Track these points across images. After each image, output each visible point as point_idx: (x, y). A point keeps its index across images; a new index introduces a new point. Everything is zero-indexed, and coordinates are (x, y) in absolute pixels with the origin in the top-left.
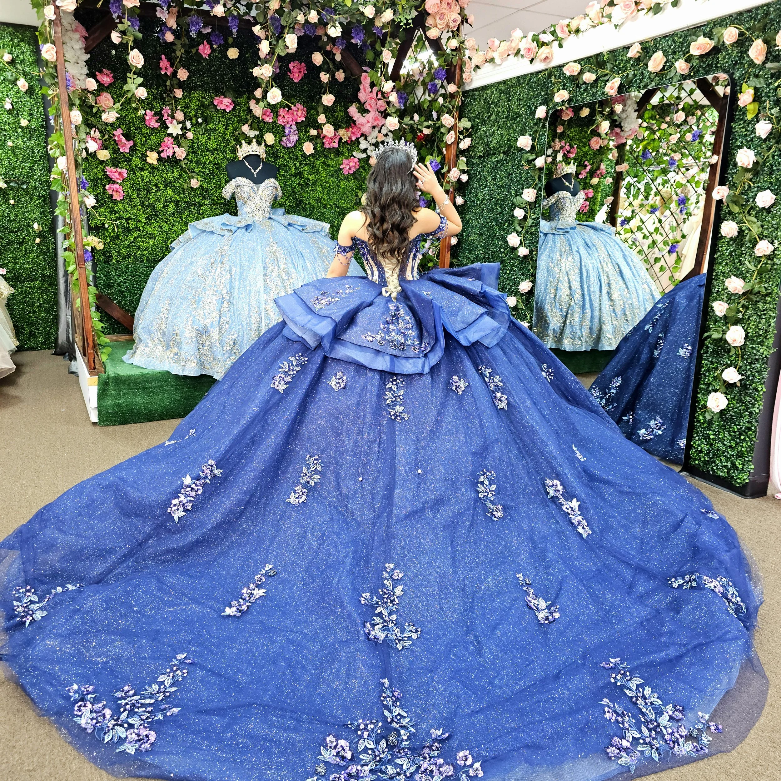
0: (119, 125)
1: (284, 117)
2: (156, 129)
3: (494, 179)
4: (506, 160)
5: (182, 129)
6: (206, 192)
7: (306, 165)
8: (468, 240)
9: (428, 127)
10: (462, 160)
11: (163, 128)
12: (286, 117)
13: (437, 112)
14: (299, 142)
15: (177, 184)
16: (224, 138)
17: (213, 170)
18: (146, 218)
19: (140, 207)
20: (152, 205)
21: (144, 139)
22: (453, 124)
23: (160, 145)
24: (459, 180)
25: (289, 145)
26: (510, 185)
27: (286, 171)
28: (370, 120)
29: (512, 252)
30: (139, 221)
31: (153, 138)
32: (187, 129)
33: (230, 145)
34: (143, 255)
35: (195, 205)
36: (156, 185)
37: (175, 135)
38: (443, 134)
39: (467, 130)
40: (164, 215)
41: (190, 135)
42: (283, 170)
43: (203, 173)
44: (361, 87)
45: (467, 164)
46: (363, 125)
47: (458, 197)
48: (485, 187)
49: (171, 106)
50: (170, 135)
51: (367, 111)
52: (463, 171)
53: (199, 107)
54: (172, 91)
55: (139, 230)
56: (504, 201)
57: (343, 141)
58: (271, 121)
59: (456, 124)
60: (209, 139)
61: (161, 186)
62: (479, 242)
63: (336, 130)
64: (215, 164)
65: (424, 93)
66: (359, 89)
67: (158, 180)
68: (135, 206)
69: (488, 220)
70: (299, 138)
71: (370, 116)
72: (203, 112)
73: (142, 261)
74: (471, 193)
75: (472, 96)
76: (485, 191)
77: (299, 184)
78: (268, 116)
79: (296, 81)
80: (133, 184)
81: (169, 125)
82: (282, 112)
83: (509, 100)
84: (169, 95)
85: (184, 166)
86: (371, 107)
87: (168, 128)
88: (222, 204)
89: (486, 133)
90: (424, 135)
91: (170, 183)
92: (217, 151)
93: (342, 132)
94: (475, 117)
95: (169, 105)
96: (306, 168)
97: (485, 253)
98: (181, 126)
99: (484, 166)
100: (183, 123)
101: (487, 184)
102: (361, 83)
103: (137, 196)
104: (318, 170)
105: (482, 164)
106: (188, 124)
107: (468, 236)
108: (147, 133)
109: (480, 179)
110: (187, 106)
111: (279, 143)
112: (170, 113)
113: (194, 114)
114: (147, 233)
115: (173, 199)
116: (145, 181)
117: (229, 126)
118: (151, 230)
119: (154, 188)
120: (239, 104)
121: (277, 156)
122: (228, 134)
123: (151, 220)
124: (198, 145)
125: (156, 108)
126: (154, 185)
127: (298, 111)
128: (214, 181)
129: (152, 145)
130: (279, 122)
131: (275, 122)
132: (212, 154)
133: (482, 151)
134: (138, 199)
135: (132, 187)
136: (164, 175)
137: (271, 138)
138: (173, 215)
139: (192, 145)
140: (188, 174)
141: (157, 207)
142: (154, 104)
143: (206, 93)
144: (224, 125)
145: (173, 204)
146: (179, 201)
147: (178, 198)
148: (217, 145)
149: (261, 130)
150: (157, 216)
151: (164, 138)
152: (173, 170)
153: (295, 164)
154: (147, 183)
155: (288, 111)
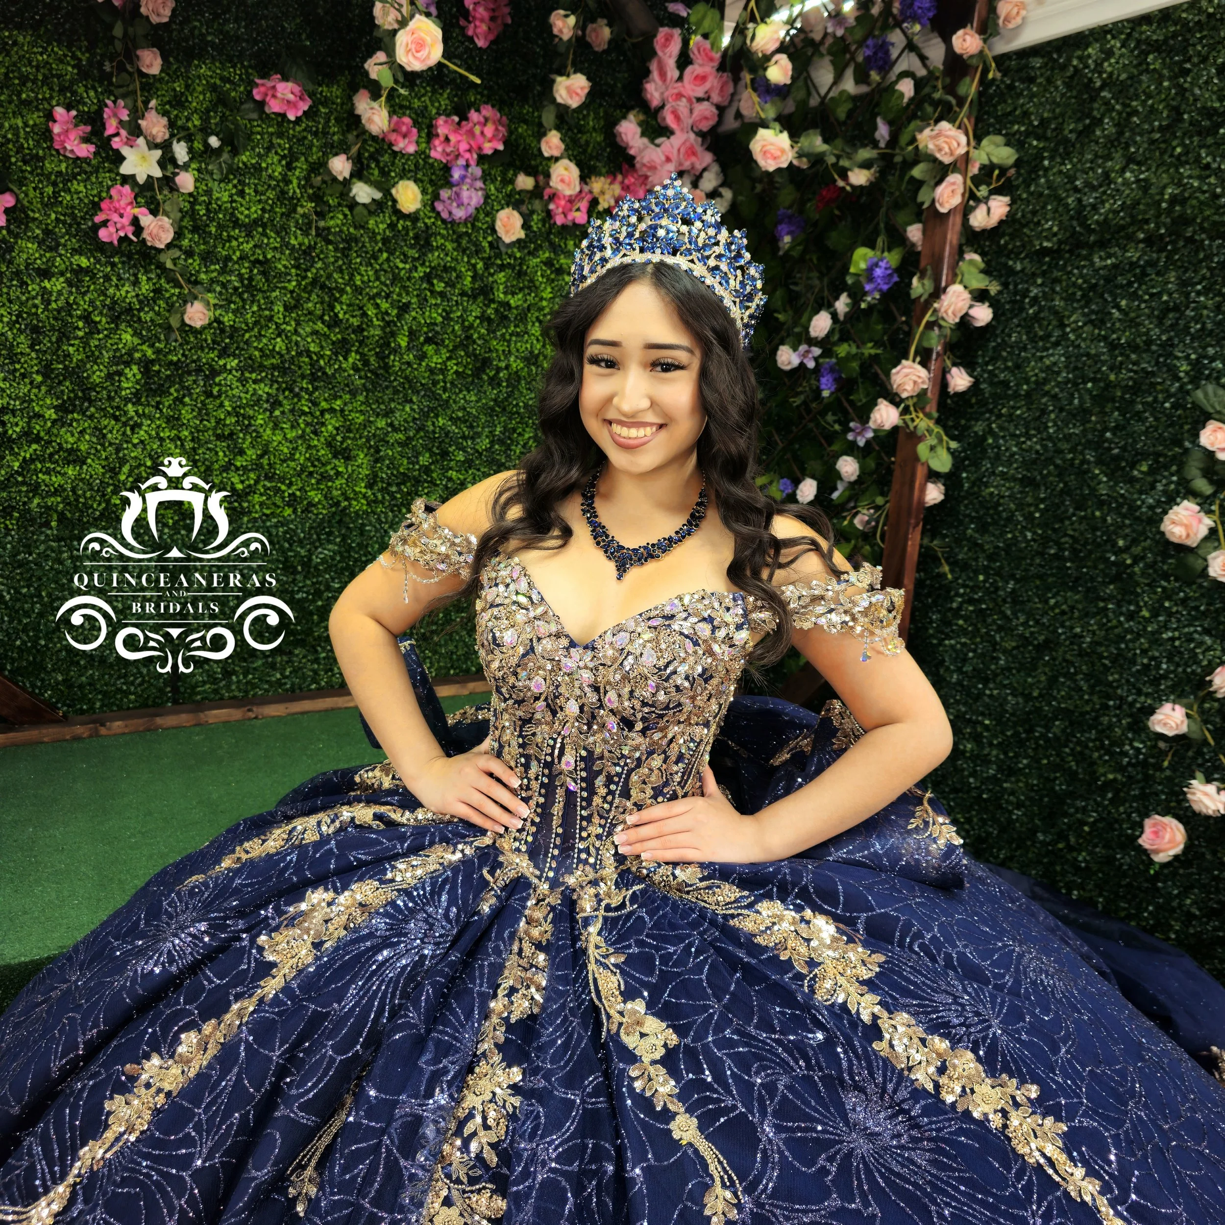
1: (447, 139)
2: (86, 160)
3: (1099, 323)
4: (1152, 264)
5: (162, 163)
6: (231, 337)
7: (502, 268)
8: (977, 495)
9: (866, 165)
10: (972, 262)
11: (107, 159)
12: (453, 139)
13: (890, 123)
14: (488, 209)
15: (146, 316)
16: (283, 192)
17: (251, 279)
18: (57, 409)
19: (39, 379)
20: (75, 374)
21: (50, 190)
22: (962, 150)
23: (96, 207)
24: (965, 321)
25: (460, 214)
26: (1169, 345)
27: (451, 284)
28: (674, 156)
29: (1165, 555)
30: (38, 416)
31: (75, 186)
32: (176, 166)
33: (300, 210)
34: (49, 508)
35: (199, 370)
36: (86, 318)
37: (141, 179)
38: (918, 184)
39: (1003, 170)
40: (110, 398)
41: (186, 181)
42: (441, 279)
43: (224, 285)
44: (654, 66)
45: (986, 272)
46: (653, 168)
47: (953, 369)
48: (1057, 344)
49: (131, 102)
50: (128, 179)
51: (667, 132)
52: (980, 296)
53: (214, 107)
54: (131, 56)
55: (38, 439)
56: (1136, 389)
57: (600, 208)
58: (412, 149)
59: (967, 153)
60: (242, 193)
61: (102, 321)
62: (1020, 506)
63: (584, 178)
64: (257, 261)
65: (838, 77)
66: (647, 73)
67: (92, 302)
68: (23, 376)
69: (1065, 446)
70: (487, 197)
71: (673, 145)
72: (223, 118)
73: (47, 524)
74: (993, 360)
75: (1019, 70)
76: (1056, 357)
77: (483, 318)
78: (405, 136)
79: (481, 43)
80: (19, 316)
81: (125, 151)
82: (443, 127)
83: (1186, 72)
84: (121, 68)
85: (168, 265)
86: (677, 118)
87: (120, 159)
88: (274, 367)
89: (1072, 179)
90: (852, 186)
91: (129, 310)
92: (264, 226)
93: (598, 185)
94: (1028, 134)
95: (124, 96)
96: (501, 277)
97: (1045, 541)
98: (158, 153)
99: (1057, 281)
100: (166, 147)
101: (1065, 335)
102: (654, 53)
103: (32, 347)
104: (532, 281)
105: (1044, 274)
106: (181, 151)
107: (979, 482)
108: (60, 173)
109: (1036, 318)
110: (178, 102)
111: (433, 209)
112: (126, 118)
113: (197, 123)
114: (61, 448)
115: (137, 355)
116: (54, 305)
117: (297, 160)
118: (71, 440)
119: (81, 324)
120: (325, 102)
121: (428, 243)
122: (295, 182)
123: (72, 412)
124: (208, 210)
125: (85, 104)
126: (80, 318)
127: (485, 125)
128: (255, 308)
129: (73, 207)
130: (433, 154)
131: (424, 152)
132: (249, 235)
133: (1055, 235)
134: (33, 355)
135: (17, 322)
136: (111, 291)
137: (410, 195)
138: (136, 398)
139: (192, 209)
140: (181, 287)
141: (89, 377)
142: (81, 90)
143: (234, 67)
144: (284, 157)
145: (135, 368)
146: (152, 362)
147: (149, 353)
148: (263, 210)
149: (384, 173)
150: (90, 401)
151: (109, 188)
152: (135, 275)
153: (474, 266)
154: (59, 311)
155: (459, 124)
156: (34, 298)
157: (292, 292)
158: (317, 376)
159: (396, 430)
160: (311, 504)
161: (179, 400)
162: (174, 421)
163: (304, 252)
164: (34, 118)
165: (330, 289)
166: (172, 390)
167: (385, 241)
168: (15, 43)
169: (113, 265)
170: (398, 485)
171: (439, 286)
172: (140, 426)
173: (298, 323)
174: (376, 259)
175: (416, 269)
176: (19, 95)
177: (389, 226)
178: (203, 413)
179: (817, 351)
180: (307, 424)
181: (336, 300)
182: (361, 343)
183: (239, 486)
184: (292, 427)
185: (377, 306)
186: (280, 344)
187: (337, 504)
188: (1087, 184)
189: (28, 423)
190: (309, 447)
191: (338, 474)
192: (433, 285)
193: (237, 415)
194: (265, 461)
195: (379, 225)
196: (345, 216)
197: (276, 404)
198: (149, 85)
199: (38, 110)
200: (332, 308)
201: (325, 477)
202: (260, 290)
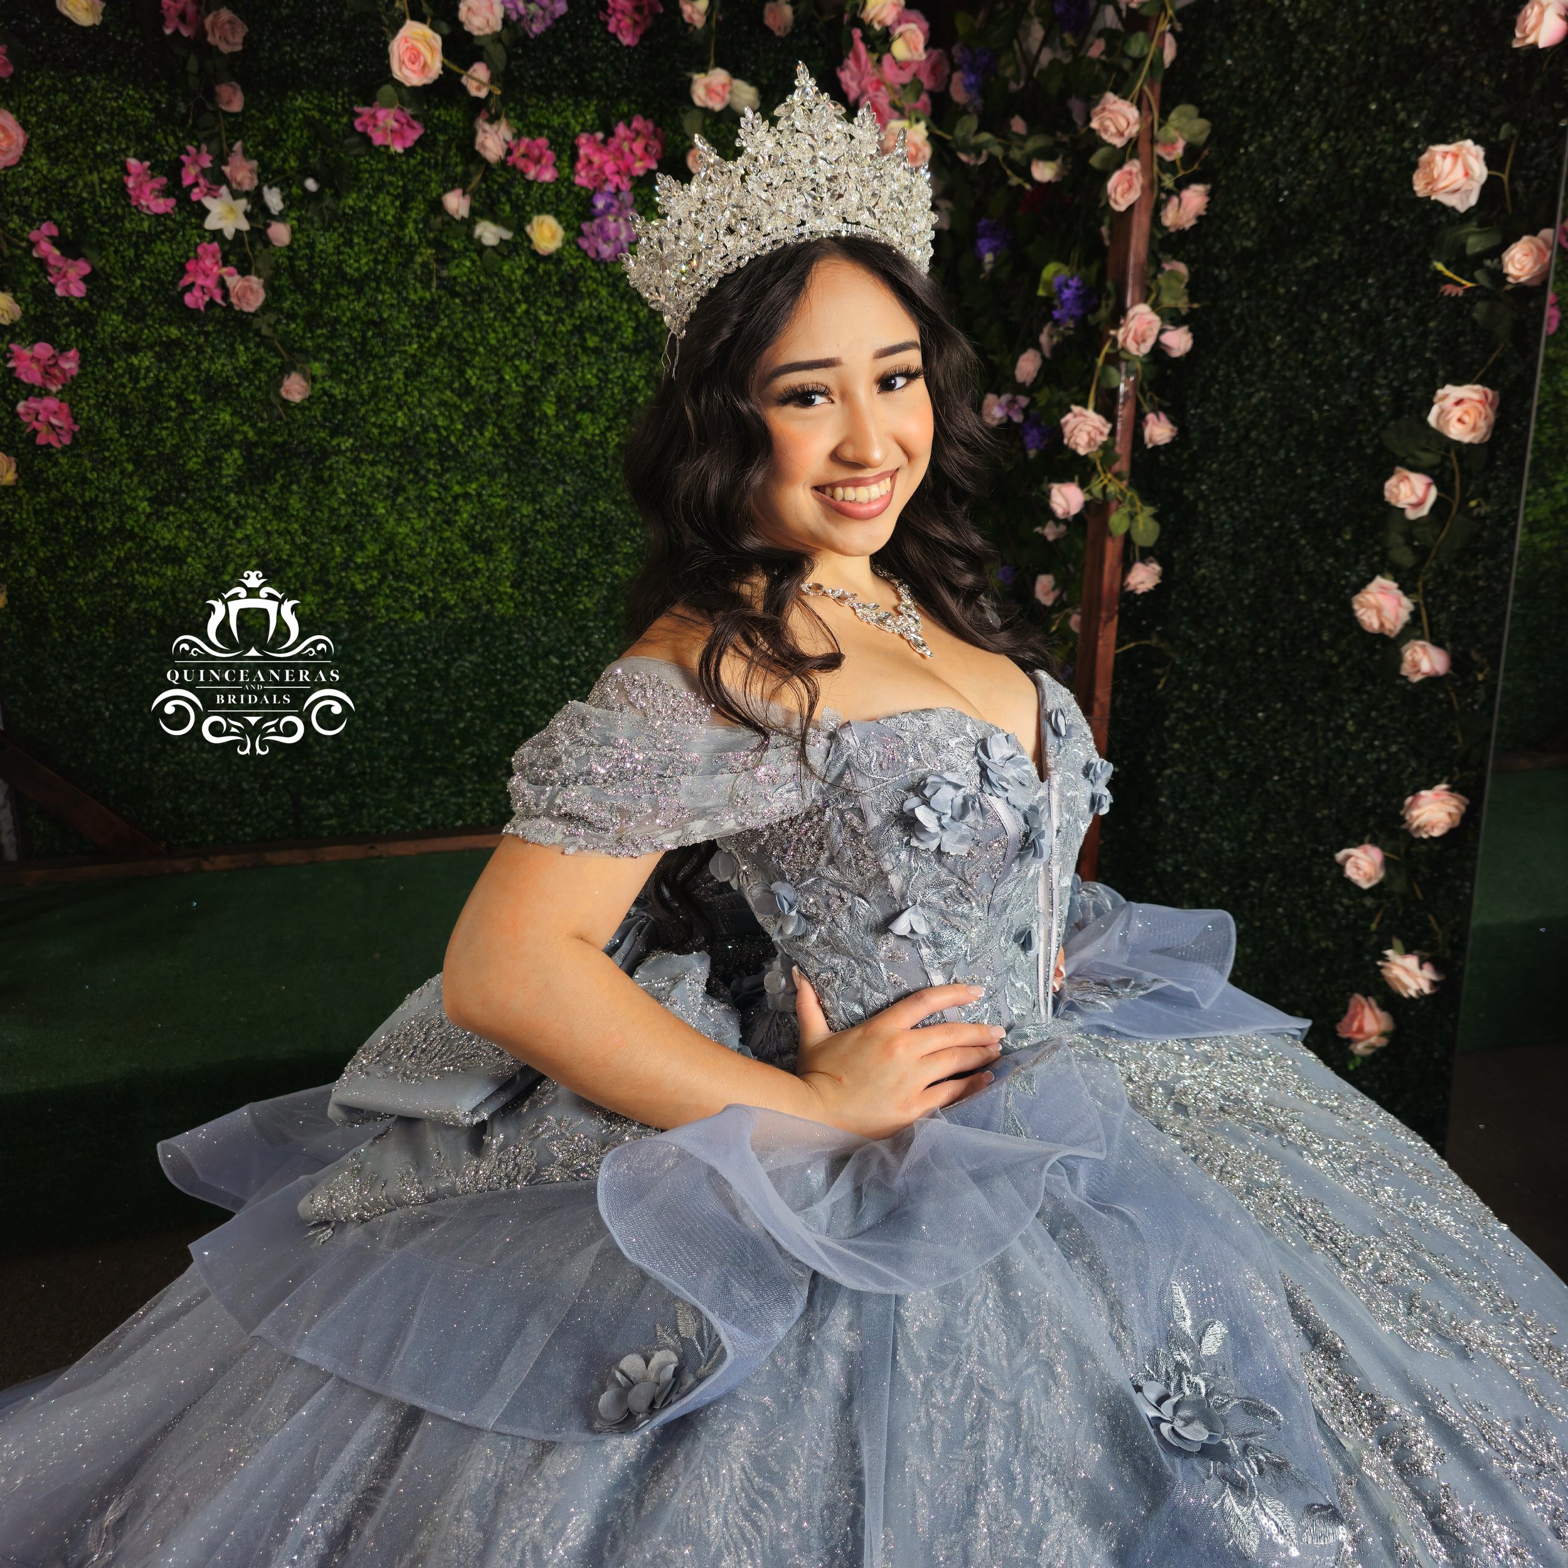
0: (48, 208)
1: (590, 163)
2: (168, 217)
5: (248, 216)
6: (344, 413)
9: (1049, 154)
10: (1173, 274)
11: (191, 214)
12: (596, 160)
15: (246, 392)
16: (398, 239)
17: (364, 343)
18: (151, 501)
19: (130, 467)
20: (169, 461)
21: (131, 253)
22: (1136, 131)
23: (182, 270)
24: (1158, 351)
25: (607, 251)
27: (608, 337)
30: (133, 509)
31: (158, 247)
32: (268, 216)
33: (419, 259)
34: (146, 613)
35: (308, 452)
36: (179, 397)
37: (229, 234)
38: (1099, 176)
40: (210, 488)
41: (280, 233)
42: (595, 332)
43: (332, 352)
45: (1191, 285)
47: (1151, 417)
49: (215, 146)
50: (217, 234)
52: (1173, 318)
53: (312, 144)
54: (211, 95)
55: (132, 536)
58: (549, 177)
60: (349, 243)
61: (197, 399)
64: (371, 322)
67: (184, 379)
68: (113, 465)
69: (1272, 510)
72: (324, 156)
73: (146, 633)
76: (1263, 391)
78: (538, 161)
79: (626, 40)
80: (106, 397)
81: (208, 202)
82: (586, 146)
84: (202, 107)
85: (265, 331)
87: (205, 212)
88: (395, 446)
91: (227, 385)
92: (378, 280)
95: (208, 140)
97: (1254, 637)
98: (245, 203)
100: (255, 195)
103: (121, 432)
105: (1250, 283)
106: (274, 199)
108: (142, 233)
109: (1243, 344)
110: (272, 141)
111: (579, 248)
112: (208, 165)
113: (293, 164)
114: (158, 546)
115: (238, 437)
116: (143, 384)
117: (413, 199)
118: (169, 536)
119: (173, 404)
120: (444, 127)
121: (576, 289)
122: (411, 226)
123: (168, 505)
124: (311, 265)
125: (165, 152)
126: (172, 397)
127: (634, 140)
128: (371, 378)
129: (158, 271)
130: (578, 180)
131: (568, 179)
132: (360, 292)
133: (1254, 231)
134: (123, 440)
135: (104, 404)
136: (205, 365)
137: (547, 232)
138: (239, 486)
139: (292, 266)
140: (281, 356)
141: (185, 463)
142: (159, 137)
143: (336, 96)
144: (397, 197)
145: (236, 452)
146: (255, 444)
147: (251, 434)
148: (376, 261)
149: (517, 208)
150: (187, 491)
151: (196, 245)
152: (232, 346)
153: (636, 314)
154: (148, 389)
155: (605, 142)
156: (122, 376)
157: (414, 356)
158: (448, 456)
159: (546, 517)
160: (447, 607)
161: (285, 488)
162: (281, 512)
163: (427, 308)
164: (110, 174)
165: (460, 350)
166: (278, 476)
167: (524, 289)
168: (88, 89)
169: (207, 334)
170: (551, 583)
171: (592, 341)
172: (244, 517)
173: (422, 393)
174: (513, 312)
175: (563, 322)
176: (94, 149)
177: (527, 271)
178: (313, 501)
179: (1023, 401)
180: (439, 513)
181: (467, 363)
182: (499, 414)
183: (361, 587)
184: (420, 516)
185: (516, 369)
186: (401, 419)
187: (478, 607)
188: (1286, 161)
189: (120, 518)
190: (441, 539)
191: (477, 571)
192: (585, 340)
193: (355, 503)
194: (390, 557)
195: (515, 270)
196: (473, 262)
197: (399, 489)
198: (237, 126)
199: (116, 163)
200: (462, 373)
201: (460, 575)
202: (375, 356)
